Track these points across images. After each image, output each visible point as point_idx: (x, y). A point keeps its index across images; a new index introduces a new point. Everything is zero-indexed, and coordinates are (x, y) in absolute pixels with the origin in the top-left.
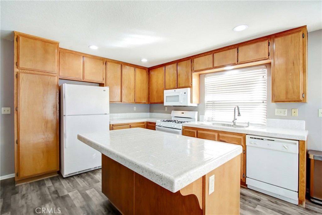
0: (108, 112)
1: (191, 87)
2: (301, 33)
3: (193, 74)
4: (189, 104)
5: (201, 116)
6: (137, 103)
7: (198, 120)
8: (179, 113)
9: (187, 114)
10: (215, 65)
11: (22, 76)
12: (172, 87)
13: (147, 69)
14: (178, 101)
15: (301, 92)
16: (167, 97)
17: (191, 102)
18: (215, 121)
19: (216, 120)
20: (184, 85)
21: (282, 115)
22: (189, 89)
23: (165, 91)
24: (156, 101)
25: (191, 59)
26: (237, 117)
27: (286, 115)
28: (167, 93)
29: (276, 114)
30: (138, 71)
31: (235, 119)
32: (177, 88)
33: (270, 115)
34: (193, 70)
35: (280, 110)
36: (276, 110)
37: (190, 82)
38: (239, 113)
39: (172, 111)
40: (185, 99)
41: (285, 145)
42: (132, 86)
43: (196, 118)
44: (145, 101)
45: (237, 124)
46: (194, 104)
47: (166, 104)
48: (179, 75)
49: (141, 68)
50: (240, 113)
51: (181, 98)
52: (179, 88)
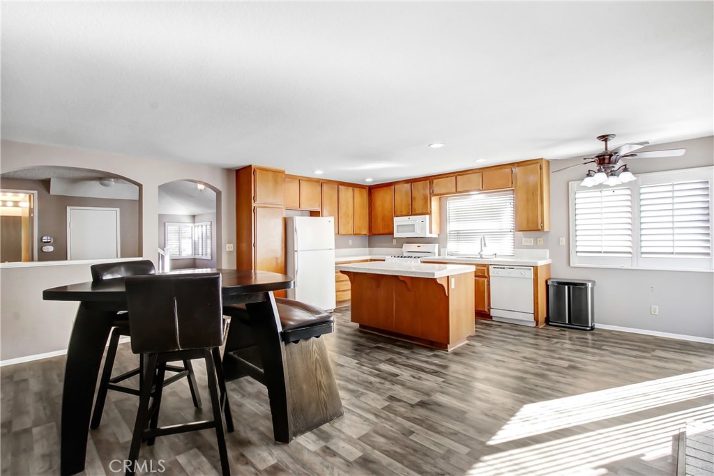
0: (333, 246)
1: (430, 214)
2: (539, 165)
3: (432, 198)
4: (428, 235)
5: (442, 250)
6: (356, 234)
7: (439, 255)
8: (414, 247)
9: (424, 247)
10: (458, 190)
11: (259, 210)
12: (404, 213)
13: (367, 188)
14: (414, 231)
15: (540, 222)
16: (398, 226)
17: (431, 232)
18: (460, 255)
19: (461, 253)
20: (420, 212)
21: (528, 244)
22: (427, 216)
23: (395, 219)
24: (381, 232)
25: (429, 179)
26: (483, 248)
27: (532, 244)
28: (398, 221)
29: (524, 244)
30: (357, 190)
31: (482, 251)
32: (411, 215)
33: (517, 245)
34: (432, 194)
35: (527, 240)
36: (523, 239)
37: (429, 207)
38: (485, 244)
39: (404, 245)
40: (423, 229)
41: (522, 271)
42: (351, 213)
43: (436, 251)
44: (365, 231)
45: (483, 256)
46: (434, 235)
47: (396, 235)
48: (415, 198)
49: (360, 188)
50: (487, 244)
51: (417, 227)
52: (414, 215)
